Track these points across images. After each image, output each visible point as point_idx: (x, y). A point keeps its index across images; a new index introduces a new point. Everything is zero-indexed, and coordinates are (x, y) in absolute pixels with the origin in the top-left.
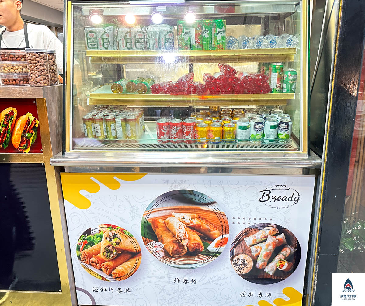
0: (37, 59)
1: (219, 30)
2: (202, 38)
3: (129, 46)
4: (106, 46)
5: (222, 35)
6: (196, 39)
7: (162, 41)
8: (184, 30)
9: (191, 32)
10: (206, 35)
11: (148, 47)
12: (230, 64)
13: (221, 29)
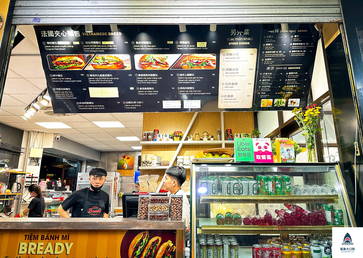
0: (179, 201)
1: (287, 183)
2: (276, 188)
3: (229, 192)
4: (214, 192)
5: (289, 186)
6: (272, 188)
7: (251, 190)
8: (265, 182)
9: (268, 183)
10: (279, 186)
11: (241, 192)
12: (298, 205)
13: (288, 182)
